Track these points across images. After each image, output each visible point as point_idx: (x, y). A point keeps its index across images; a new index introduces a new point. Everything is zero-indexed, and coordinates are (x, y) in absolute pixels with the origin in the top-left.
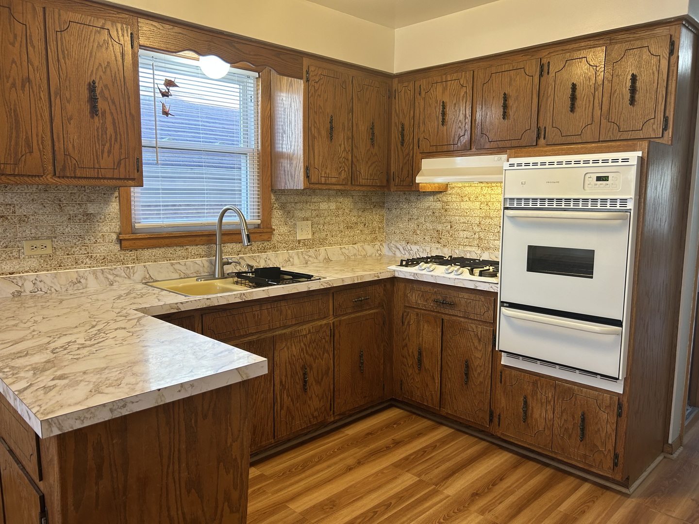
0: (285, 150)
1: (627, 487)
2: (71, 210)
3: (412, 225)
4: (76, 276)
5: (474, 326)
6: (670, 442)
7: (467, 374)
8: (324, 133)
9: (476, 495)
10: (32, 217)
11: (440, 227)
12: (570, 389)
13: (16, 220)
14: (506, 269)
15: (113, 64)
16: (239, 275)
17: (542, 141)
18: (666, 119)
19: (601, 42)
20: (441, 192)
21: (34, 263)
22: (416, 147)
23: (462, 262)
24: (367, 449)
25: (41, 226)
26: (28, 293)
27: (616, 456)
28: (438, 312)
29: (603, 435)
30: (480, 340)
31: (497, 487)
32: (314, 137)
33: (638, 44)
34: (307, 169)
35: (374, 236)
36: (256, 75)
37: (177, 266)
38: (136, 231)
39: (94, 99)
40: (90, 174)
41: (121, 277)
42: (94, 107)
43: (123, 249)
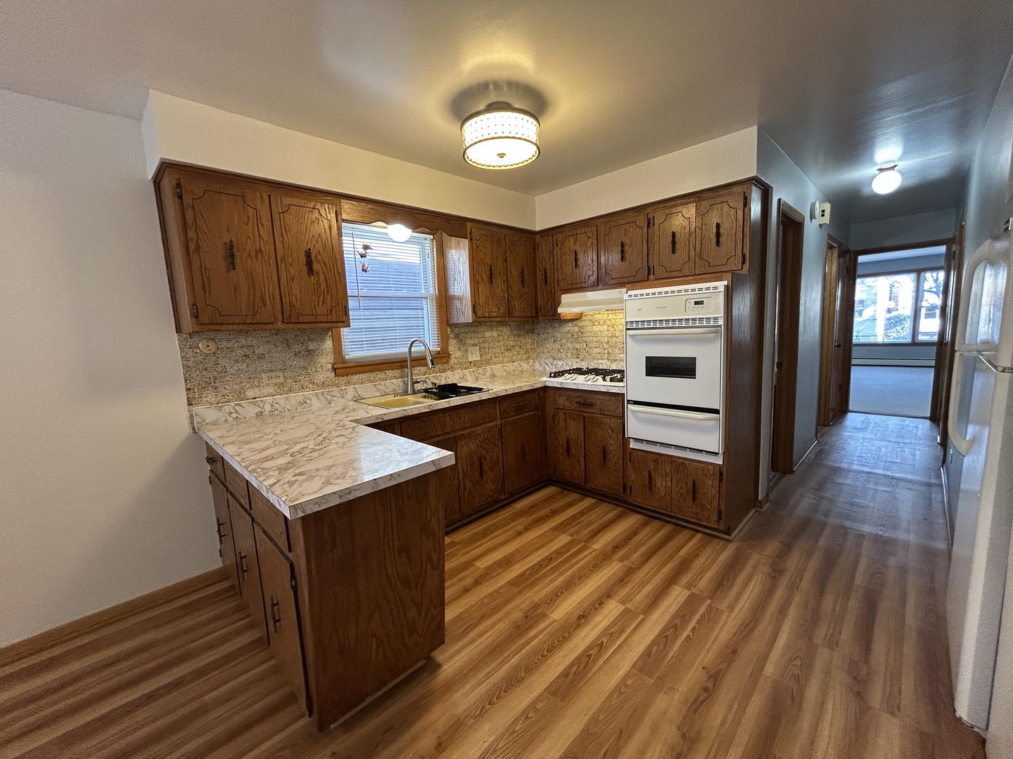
0: (456, 293)
1: (729, 535)
2: (296, 348)
3: (557, 346)
4: (302, 398)
5: (608, 420)
6: (760, 499)
7: (604, 457)
8: (485, 278)
9: (616, 548)
10: (267, 355)
11: (578, 346)
12: (682, 463)
13: (256, 357)
14: (630, 375)
15: (323, 235)
16: (426, 391)
17: (652, 277)
18: (744, 256)
19: (692, 200)
20: (577, 319)
21: (271, 390)
22: (556, 286)
23: (597, 372)
24: (531, 518)
25: (275, 362)
26: (267, 412)
27: (720, 512)
28: (580, 411)
29: (709, 496)
30: (613, 431)
31: (631, 541)
32: (478, 282)
33: (719, 200)
34: (474, 307)
35: (527, 355)
36: (432, 237)
37: (379, 387)
38: (346, 361)
39: (310, 262)
40: (312, 319)
41: (337, 397)
42: (311, 268)
43: (338, 375)
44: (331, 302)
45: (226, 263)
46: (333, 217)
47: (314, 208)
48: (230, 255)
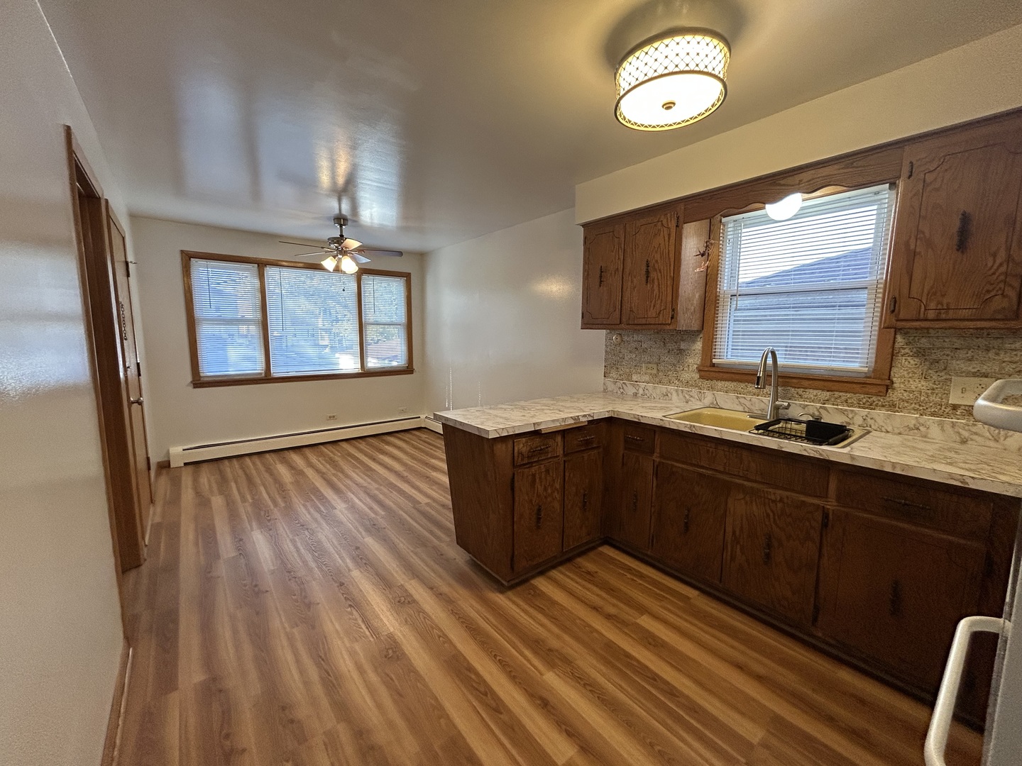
2: (670, 346)
8: (942, 243)
10: (650, 350)
13: (642, 351)
15: (662, 245)
21: (647, 378)
25: (653, 356)
26: (640, 395)
32: (914, 254)
34: (893, 301)
37: (742, 400)
38: (713, 365)
39: (648, 272)
40: (643, 321)
41: (694, 398)
42: (647, 277)
43: (701, 377)
44: (661, 306)
45: (598, 284)
46: (673, 224)
47: (658, 221)
48: (601, 277)
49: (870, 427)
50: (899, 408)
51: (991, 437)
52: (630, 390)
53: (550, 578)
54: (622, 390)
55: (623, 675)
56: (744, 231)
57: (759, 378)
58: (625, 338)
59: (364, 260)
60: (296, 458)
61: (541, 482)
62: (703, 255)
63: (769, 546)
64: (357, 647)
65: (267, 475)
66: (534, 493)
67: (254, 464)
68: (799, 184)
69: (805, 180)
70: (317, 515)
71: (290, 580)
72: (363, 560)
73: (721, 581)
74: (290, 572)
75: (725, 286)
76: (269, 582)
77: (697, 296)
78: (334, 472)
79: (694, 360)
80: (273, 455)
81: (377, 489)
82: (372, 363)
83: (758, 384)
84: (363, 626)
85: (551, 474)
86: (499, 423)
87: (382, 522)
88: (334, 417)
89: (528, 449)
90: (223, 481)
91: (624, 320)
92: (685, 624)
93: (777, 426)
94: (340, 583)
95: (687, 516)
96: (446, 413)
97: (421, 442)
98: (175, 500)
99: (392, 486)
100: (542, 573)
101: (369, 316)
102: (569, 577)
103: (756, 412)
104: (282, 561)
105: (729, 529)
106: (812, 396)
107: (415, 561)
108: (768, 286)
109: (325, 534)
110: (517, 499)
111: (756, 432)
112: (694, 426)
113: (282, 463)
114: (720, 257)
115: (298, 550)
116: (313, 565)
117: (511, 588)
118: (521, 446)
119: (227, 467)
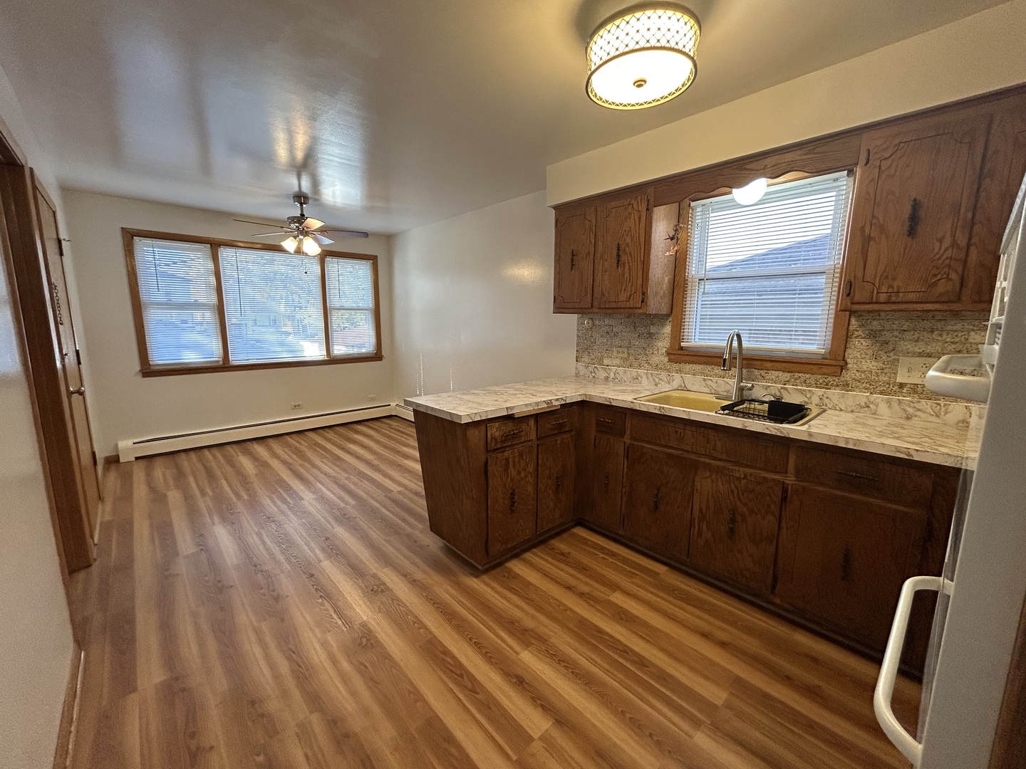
2: (641, 330)
8: (895, 229)
10: (620, 334)
15: (633, 228)
21: (618, 362)
25: (624, 340)
32: (867, 240)
34: (848, 285)
37: (709, 383)
38: (682, 348)
39: (618, 256)
40: (613, 305)
41: (663, 381)
42: (618, 261)
43: (670, 360)
44: (632, 290)
45: (570, 266)
46: (643, 207)
47: (629, 204)
48: (572, 260)
49: (826, 406)
50: (852, 387)
51: (933, 413)
52: (602, 374)
53: (525, 561)
54: (593, 374)
55: (595, 648)
56: (711, 215)
57: (725, 360)
58: (597, 322)
59: (327, 241)
60: (259, 449)
61: (514, 467)
62: (672, 239)
63: (733, 521)
64: (330, 638)
65: (228, 469)
66: (507, 477)
67: (214, 456)
68: (764, 169)
69: (769, 166)
70: (284, 507)
71: (257, 573)
72: (334, 550)
73: (688, 557)
74: (256, 566)
75: (693, 270)
76: (234, 576)
77: (666, 279)
78: (300, 462)
79: (663, 344)
80: (234, 446)
81: (347, 478)
82: (339, 350)
83: (724, 366)
84: (335, 616)
85: (524, 458)
86: (471, 408)
87: (354, 513)
88: (299, 405)
89: (501, 434)
90: (180, 475)
91: (596, 304)
92: (655, 598)
93: (741, 407)
94: (309, 573)
95: (657, 495)
96: (416, 399)
97: (393, 431)
98: (126, 496)
99: (361, 475)
100: (516, 556)
101: (334, 301)
102: (542, 558)
103: (722, 393)
104: (248, 557)
105: (696, 507)
106: (774, 377)
107: (389, 549)
108: (734, 270)
109: (293, 526)
110: (490, 483)
111: (722, 412)
112: (663, 408)
113: (244, 453)
114: (689, 242)
115: (264, 543)
116: (281, 558)
117: (486, 571)
118: (495, 431)
119: (183, 461)
